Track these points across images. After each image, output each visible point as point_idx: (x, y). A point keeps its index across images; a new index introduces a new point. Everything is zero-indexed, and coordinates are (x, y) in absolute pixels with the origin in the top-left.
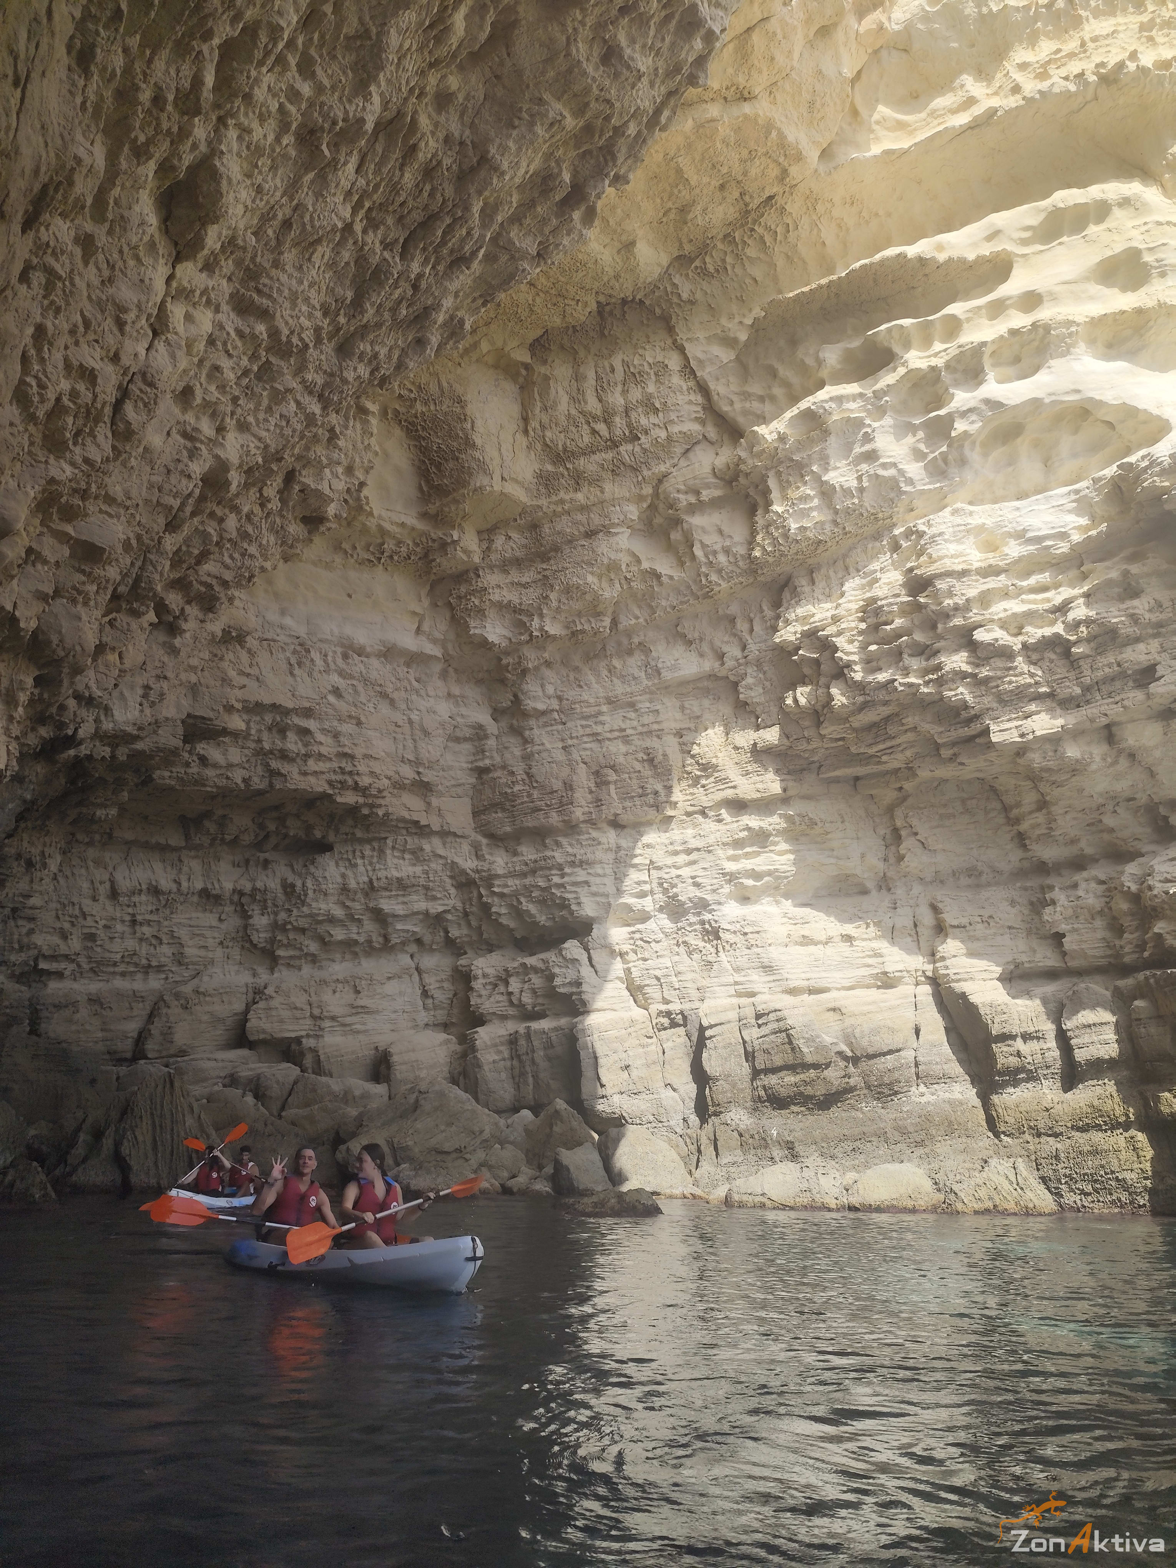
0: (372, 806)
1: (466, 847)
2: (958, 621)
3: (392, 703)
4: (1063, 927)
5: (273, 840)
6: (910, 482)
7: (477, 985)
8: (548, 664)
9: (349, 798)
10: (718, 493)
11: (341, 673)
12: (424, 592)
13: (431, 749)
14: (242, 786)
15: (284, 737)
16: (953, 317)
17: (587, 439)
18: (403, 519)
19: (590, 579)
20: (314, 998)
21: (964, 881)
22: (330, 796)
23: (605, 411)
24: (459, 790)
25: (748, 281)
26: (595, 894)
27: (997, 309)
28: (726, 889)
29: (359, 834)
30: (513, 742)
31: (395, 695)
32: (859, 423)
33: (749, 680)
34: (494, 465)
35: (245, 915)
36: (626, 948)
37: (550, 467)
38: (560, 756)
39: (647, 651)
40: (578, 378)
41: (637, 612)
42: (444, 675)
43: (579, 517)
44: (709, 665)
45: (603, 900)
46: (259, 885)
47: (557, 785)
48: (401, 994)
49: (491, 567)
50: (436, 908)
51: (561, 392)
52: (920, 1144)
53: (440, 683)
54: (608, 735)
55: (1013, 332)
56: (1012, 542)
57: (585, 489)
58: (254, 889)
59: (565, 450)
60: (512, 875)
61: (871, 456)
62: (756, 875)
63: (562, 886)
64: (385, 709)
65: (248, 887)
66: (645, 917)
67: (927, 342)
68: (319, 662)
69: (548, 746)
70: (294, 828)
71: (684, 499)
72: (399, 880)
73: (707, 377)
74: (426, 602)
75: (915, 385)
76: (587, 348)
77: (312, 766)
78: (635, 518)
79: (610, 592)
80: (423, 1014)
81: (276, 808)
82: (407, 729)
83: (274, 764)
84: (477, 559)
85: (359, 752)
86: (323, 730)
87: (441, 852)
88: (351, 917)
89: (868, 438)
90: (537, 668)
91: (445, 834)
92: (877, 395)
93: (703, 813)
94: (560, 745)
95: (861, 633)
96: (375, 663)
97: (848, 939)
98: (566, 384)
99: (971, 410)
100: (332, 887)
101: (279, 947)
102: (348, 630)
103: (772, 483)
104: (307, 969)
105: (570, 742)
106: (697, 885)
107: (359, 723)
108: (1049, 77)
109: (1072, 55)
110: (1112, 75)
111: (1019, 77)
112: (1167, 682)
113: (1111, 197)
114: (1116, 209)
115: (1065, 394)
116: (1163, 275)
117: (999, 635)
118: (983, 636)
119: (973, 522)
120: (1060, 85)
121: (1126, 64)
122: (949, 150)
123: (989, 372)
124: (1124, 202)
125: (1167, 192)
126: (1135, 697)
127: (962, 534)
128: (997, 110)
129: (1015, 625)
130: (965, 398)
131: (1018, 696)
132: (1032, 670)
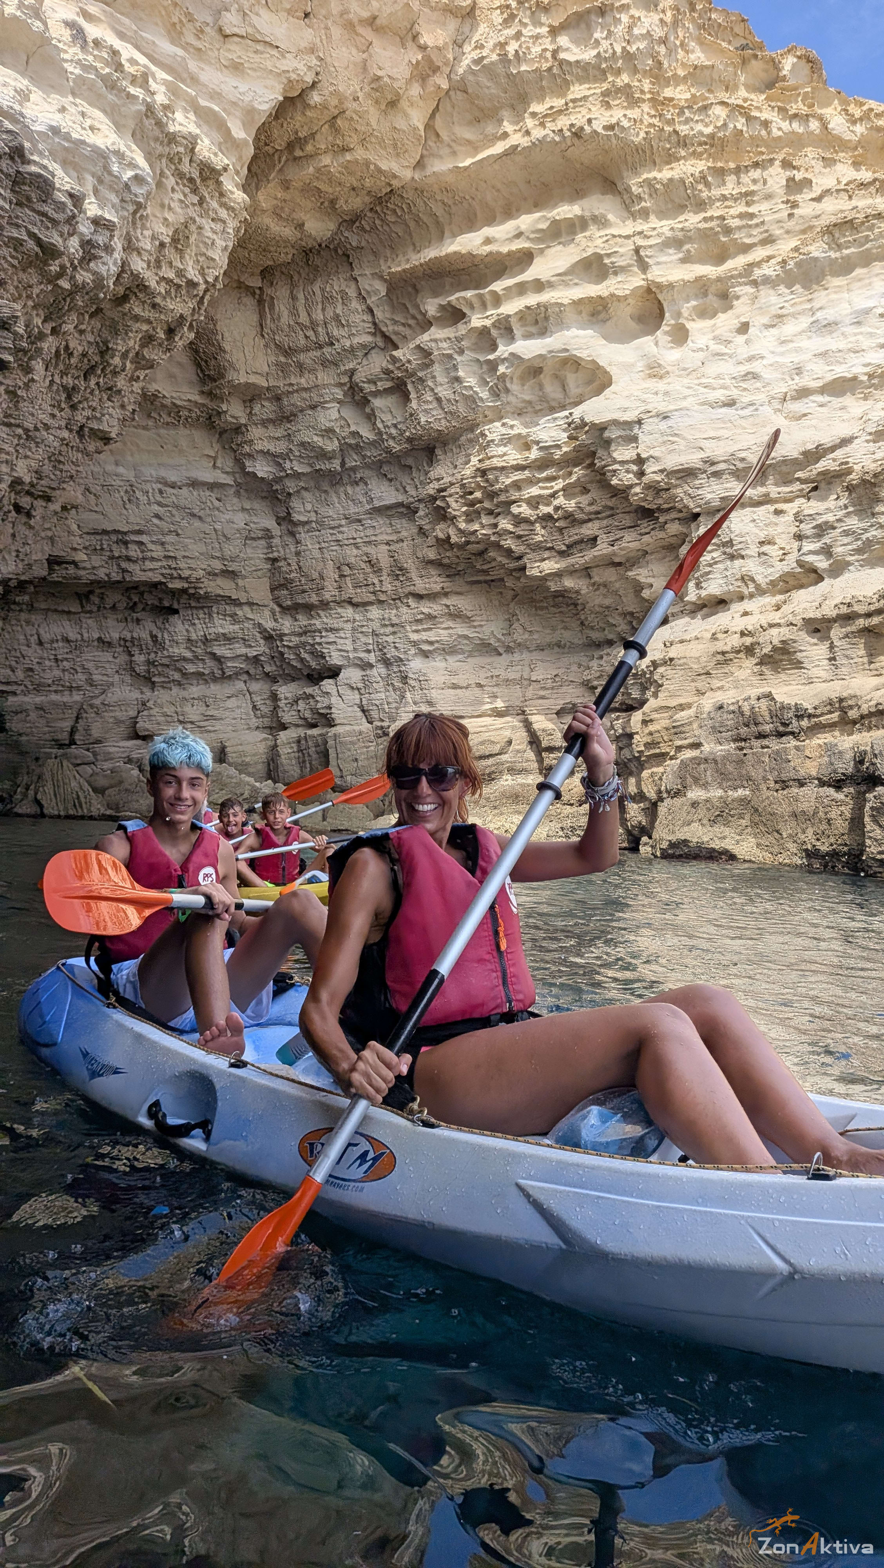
0: (195, 588)
1: (267, 613)
2: (502, 498)
3: (200, 518)
4: (595, 683)
5: (140, 606)
6: (481, 399)
7: (282, 704)
8: (306, 489)
9: (177, 585)
10: (389, 384)
11: (160, 504)
12: (214, 440)
13: (230, 550)
14: (106, 579)
15: (127, 548)
16: (495, 292)
17: (303, 341)
18: (189, 397)
19: (316, 439)
20: (179, 709)
22: (164, 583)
23: (312, 323)
24: (259, 573)
25: (393, 235)
26: (341, 650)
27: (522, 289)
28: (413, 651)
29: (193, 604)
30: (289, 540)
31: (201, 513)
32: (450, 357)
33: (421, 513)
34: (240, 365)
35: (131, 655)
36: (360, 685)
37: (283, 359)
38: (317, 554)
39: (366, 484)
40: (294, 298)
41: (355, 457)
42: (238, 494)
43: (305, 395)
44: (401, 498)
45: (345, 654)
46: (135, 635)
47: (315, 575)
48: (238, 707)
49: (256, 424)
50: (252, 653)
51: (282, 308)
52: (495, 808)
53: (235, 500)
54: (346, 542)
55: (528, 308)
56: (535, 447)
57: (306, 376)
58: (132, 638)
59: (290, 348)
60: (293, 634)
61: (458, 379)
62: (431, 643)
63: (320, 644)
64: (197, 523)
65: (129, 637)
66: (371, 666)
67: (484, 306)
68: (143, 499)
69: (310, 547)
70: (151, 600)
71: (368, 388)
72: (224, 635)
73: (371, 305)
74: (217, 446)
75: (480, 334)
76: (299, 273)
77: (149, 565)
78: (340, 397)
79: (332, 446)
80: (254, 720)
81: (136, 588)
82: (214, 536)
83: (124, 565)
84: (243, 421)
85: (179, 554)
86: (152, 542)
87: (250, 616)
88: (196, 657)
89: (455, 368)
90: (298, 492)
91: (251, 604)
92: (459, 339)
93: (399, 599)
94: (317, 546)
95: (461, 497)
96: (185, 491)
97: (479, 685)
98: (286, 301)
99: (505, 359)
100: (180, 638)
101: (154, 675)
102: (163, 473)
103: (410, 387)
104: (175, 690)
105: (323, 545)
106: (396, 647)
107: (178, 535)
108: (545, 127)
109: (560, 112)
110: (578, 134)
111: (530, 123)
112: (603, 548)
113: (587, 214)
114: (590, 222)
115: (559, 352)
116: (616, 273)
117: (523, 510)
118: (515, 509)
119: (513, 432)
120: (552, 135)
121: (586, 127)
122: (496, 167)
123: (517, 332)
124: (595, 219)
125: (627, 208)
126: (590, 555)
127: (506, 440)
128: (517, 146)
129: (535, 503)
130: (503, 350)
131: (538, 547)
132: (543, 532)
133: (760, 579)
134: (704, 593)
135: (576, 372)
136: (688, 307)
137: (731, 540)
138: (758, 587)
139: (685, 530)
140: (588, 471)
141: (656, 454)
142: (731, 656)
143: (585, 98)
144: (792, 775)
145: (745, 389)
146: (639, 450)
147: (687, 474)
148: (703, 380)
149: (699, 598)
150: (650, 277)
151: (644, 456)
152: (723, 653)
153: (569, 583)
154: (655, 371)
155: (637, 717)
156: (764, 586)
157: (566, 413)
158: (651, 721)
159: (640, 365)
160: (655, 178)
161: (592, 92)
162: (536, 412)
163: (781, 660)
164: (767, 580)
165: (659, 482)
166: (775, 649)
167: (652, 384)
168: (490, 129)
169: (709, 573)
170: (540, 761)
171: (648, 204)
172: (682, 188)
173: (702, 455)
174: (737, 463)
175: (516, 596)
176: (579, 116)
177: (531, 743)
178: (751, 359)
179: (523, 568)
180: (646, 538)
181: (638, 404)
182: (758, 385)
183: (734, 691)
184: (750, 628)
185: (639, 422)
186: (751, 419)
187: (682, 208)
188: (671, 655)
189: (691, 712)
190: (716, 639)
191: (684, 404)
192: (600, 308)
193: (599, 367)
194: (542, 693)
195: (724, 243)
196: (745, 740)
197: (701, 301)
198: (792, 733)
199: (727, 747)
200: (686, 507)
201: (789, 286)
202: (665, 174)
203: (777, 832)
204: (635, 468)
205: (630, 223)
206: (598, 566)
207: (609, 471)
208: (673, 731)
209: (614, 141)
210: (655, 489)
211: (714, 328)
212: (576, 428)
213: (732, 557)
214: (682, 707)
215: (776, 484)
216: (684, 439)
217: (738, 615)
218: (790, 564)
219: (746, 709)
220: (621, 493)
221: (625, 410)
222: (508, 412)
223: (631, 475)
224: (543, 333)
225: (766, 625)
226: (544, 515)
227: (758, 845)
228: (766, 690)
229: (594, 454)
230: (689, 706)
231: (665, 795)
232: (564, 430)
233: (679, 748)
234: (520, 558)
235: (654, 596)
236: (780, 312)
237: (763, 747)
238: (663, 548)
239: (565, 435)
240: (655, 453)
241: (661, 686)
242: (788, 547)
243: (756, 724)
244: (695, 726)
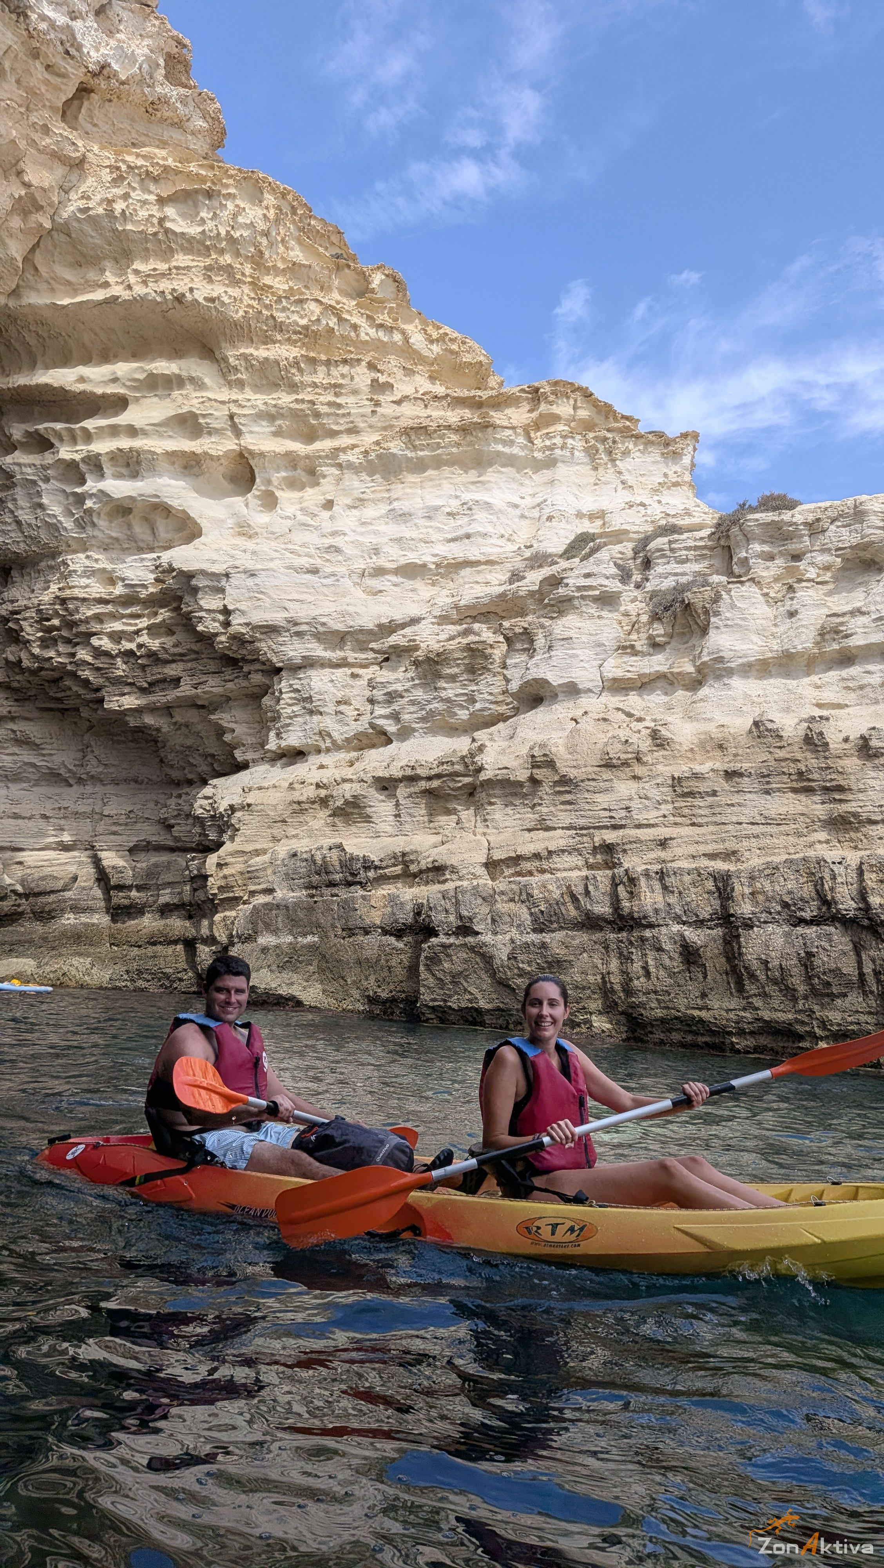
2: (82, 628)
4: (172, 822)
6: (65, 529)
16: (86, 429)
21: (132, 783)
27: (114, 431)
32: (33, 483)
55: (120, 450)
56: (121, 584)
61: (40, 506)
67: (74, 440)
75: (68, 466)
89: (39, 494)
92: (44, 468)
95: (36, 622)
97: (44, 817)
99: (93, 494)
108: (147, 286)
109: (163, 275)
110: (179, 299)
111: (132, 279)
112: (185, 689)
113: (184, 374)
114: (187, 382)
115: (149, 496)
116: (210, 434)
117: (105, 643)
118: (95, 641)
119: (97, 566)
120: (154, 294)
121: (187, 295)
122: (95, 311)
123: (108, 470)
124: (192, 380)
125: (224, 376)
126: (172, 695)
127: (90, 573)
128: (118, 297)
129: (116, 637)
130: (92, 485)
131: (118, 681)
132: (124, 667)
133: (336, 735)
134: (283, 744)
135: (167, 517)
136: (278, 476)
137: (311, 697)
138: (334, 742)
139: (267, 682)
140: (174, 615)
141: (242, 608)
142: (306, 806)
143: (188, 268)
144: (359, 923)
145: (328, 560)
146: (226, 602)
147: (271, 630)
148: (290, 546)
149: (279, 747)
150: (242, 442)
151: (230, 607)
152: (299, 803)
153: (149, 720)
154: (244, 530)
155: (212, 859)
156: (339, 742)
157: (154, 555)
158: (226, 864)
159: (230, 522)
160: (252, 355)
161: (195, 264)
162: (123, 550)
163: (352, 813)
164: (343, 737)
165: (244, 634)
166: (347, 803)
167: (241, 541)
168: (92, 275)
169: (289, 725)
170: (108, 899)
171: (244, 377)
172: (276, 369)
173: (286, 615)
174: (318, 626)
175: (91, 727)
176: (182, 283)
177: (98, 880)
178: (334, 534)
179: (101, 701)
180: (230, 685)
181: (226, 558)
182: (340, 558)
183: (308, 840)
184: (325, 781)
185: (227, 575)
186: (333, 588)
187: (275, 386)
188: (249, 801)
189: (266, 858)
190: (293, 789)
191: (271, 565)
192: (193, 463)
193: (189, 517)
194: (114, 828)
195: (313, 426)
196: (316, 888)
197: (290, 474)
198: (360, 883)
199: (298, 894)
200: (268, 660)
201: (371, 474)
202: (261, 353)
203: (343, 978)
204: (221, 618)
205: (225, 390)
206: (180, 706)
207: (195, 617)
208: (247, 875)
209: (214, 313)
210: (238, 639)
211: (301, 500)
212: (163, 572)
213: (311, 712)
214: (257, 853)
215: (353, 650)
216: (269, 597)
217: (315, 767)
218: (362, 725)
219: (318, 858)
220: (207, 639)
221: (214, 562)
222: (93, 545)
223: (217, 624)
224: (135, 475)
225: (339, 780)
226: (127, 651)
227: (324, 991)
228: (338, 840)
229: (180, 599)
230: (264, 852)
231: (236, 940)
232: (152, 572)
233: (252, 893)
234: (98, 690)
235: (235, 741)
236: (361, 496)
237: (332, 896)
238: (247, 696)
239: (153, 576)
240: (242, 606)
241: (238, 830)
242: (362, 709)
243: (327, 873)
244: (269, 871)
